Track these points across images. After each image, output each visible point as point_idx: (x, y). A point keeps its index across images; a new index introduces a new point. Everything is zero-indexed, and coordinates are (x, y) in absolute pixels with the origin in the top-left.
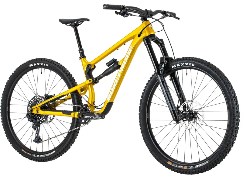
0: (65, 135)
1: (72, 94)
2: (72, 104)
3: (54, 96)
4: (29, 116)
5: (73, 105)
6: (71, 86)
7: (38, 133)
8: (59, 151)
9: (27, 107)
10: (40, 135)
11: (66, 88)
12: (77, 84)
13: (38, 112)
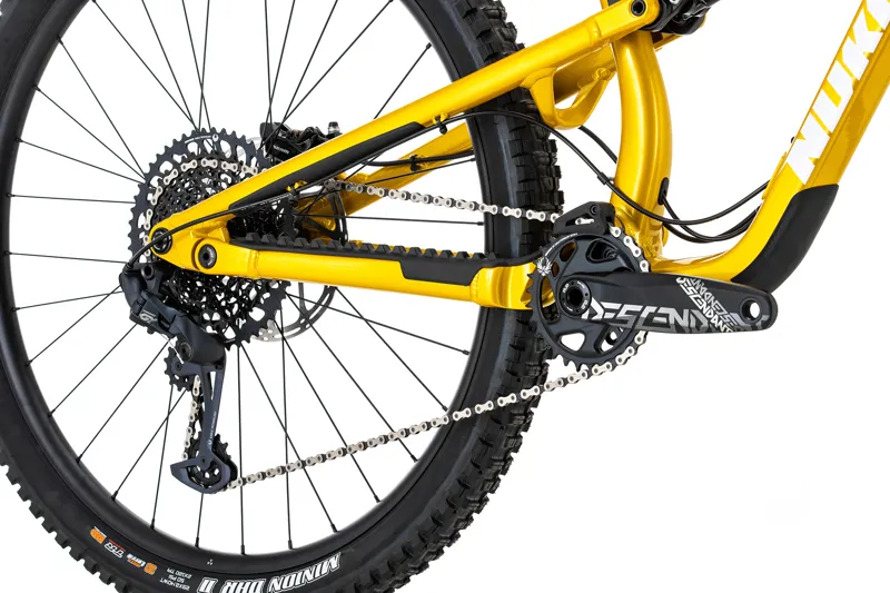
0: (421, 443)
1: (481, 116)
2: (480, 201)
3: (331, 136)
4: (143, 286)
5: (492, 209)
6: (477, 57)
7: (206, 413)
8: (371, 564)
9: (131, 216)
10: (225, 428)
11: (434, 71)
12: (518, 41)
13: (206, 256)
